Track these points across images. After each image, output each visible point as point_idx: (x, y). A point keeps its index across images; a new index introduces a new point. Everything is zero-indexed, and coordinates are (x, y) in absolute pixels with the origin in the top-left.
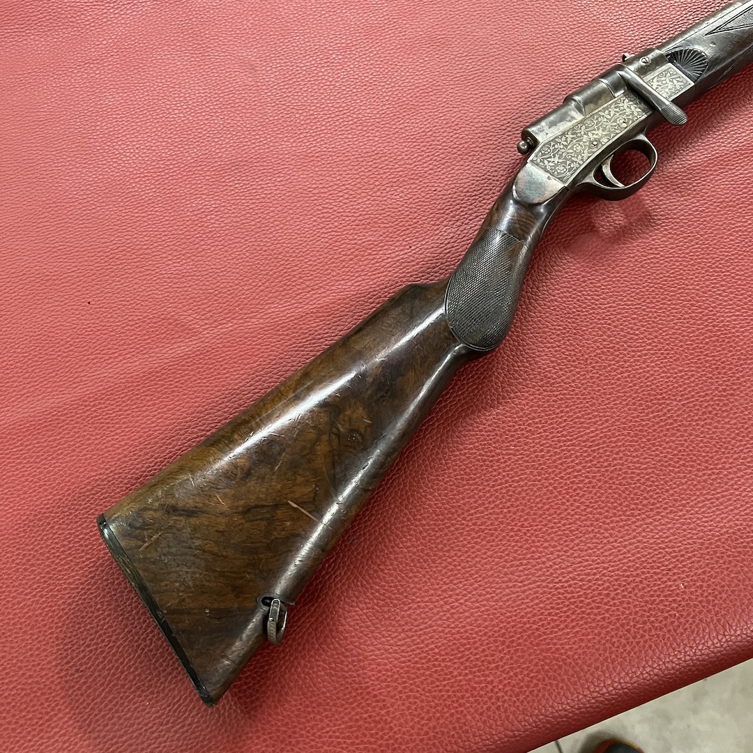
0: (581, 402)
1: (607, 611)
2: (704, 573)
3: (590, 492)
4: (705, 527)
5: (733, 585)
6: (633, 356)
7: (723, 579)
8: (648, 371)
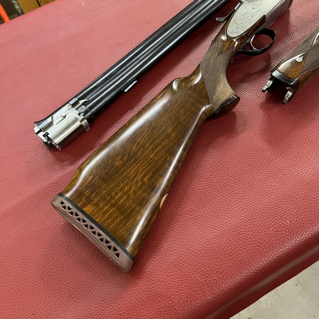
0: (229, 160)
1: (259, 239)
2: (296, 214)
3: (241, 193)
4: (292, 196)
5: (310, 217)
6: (246, 138)
7: (305, 216)
8: (254, 143)
